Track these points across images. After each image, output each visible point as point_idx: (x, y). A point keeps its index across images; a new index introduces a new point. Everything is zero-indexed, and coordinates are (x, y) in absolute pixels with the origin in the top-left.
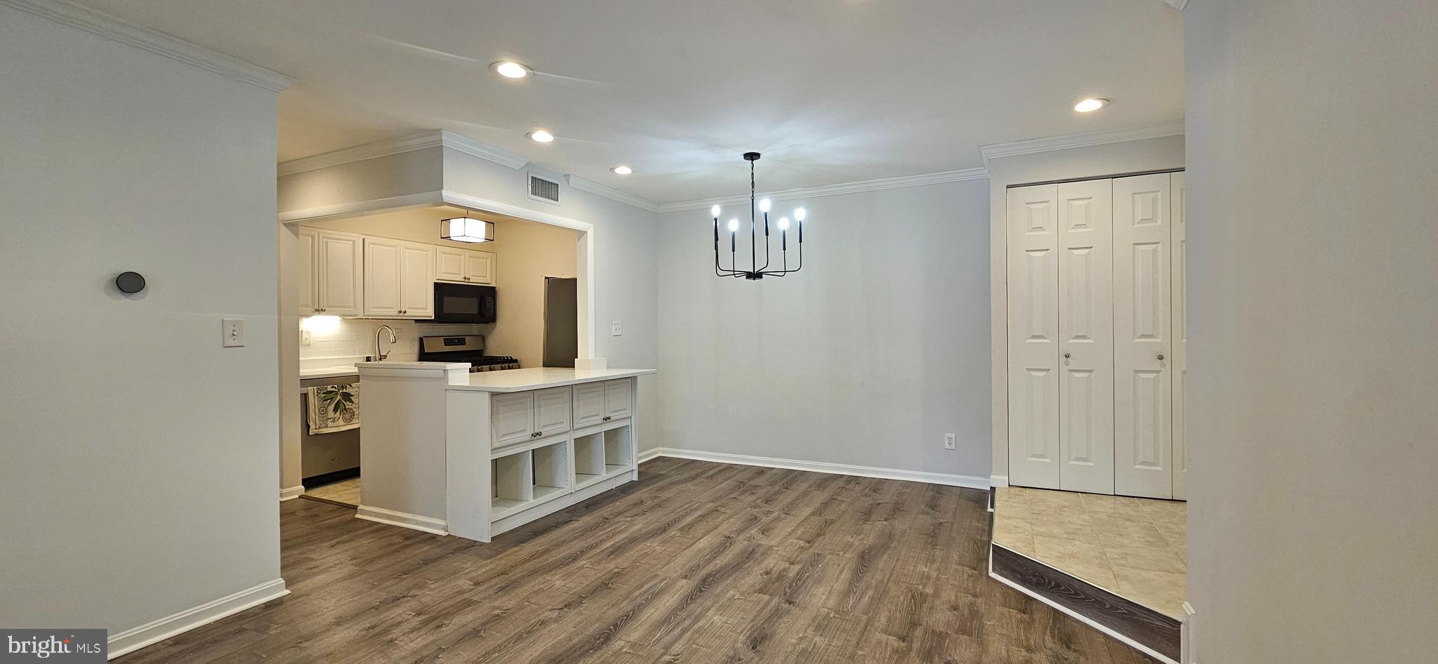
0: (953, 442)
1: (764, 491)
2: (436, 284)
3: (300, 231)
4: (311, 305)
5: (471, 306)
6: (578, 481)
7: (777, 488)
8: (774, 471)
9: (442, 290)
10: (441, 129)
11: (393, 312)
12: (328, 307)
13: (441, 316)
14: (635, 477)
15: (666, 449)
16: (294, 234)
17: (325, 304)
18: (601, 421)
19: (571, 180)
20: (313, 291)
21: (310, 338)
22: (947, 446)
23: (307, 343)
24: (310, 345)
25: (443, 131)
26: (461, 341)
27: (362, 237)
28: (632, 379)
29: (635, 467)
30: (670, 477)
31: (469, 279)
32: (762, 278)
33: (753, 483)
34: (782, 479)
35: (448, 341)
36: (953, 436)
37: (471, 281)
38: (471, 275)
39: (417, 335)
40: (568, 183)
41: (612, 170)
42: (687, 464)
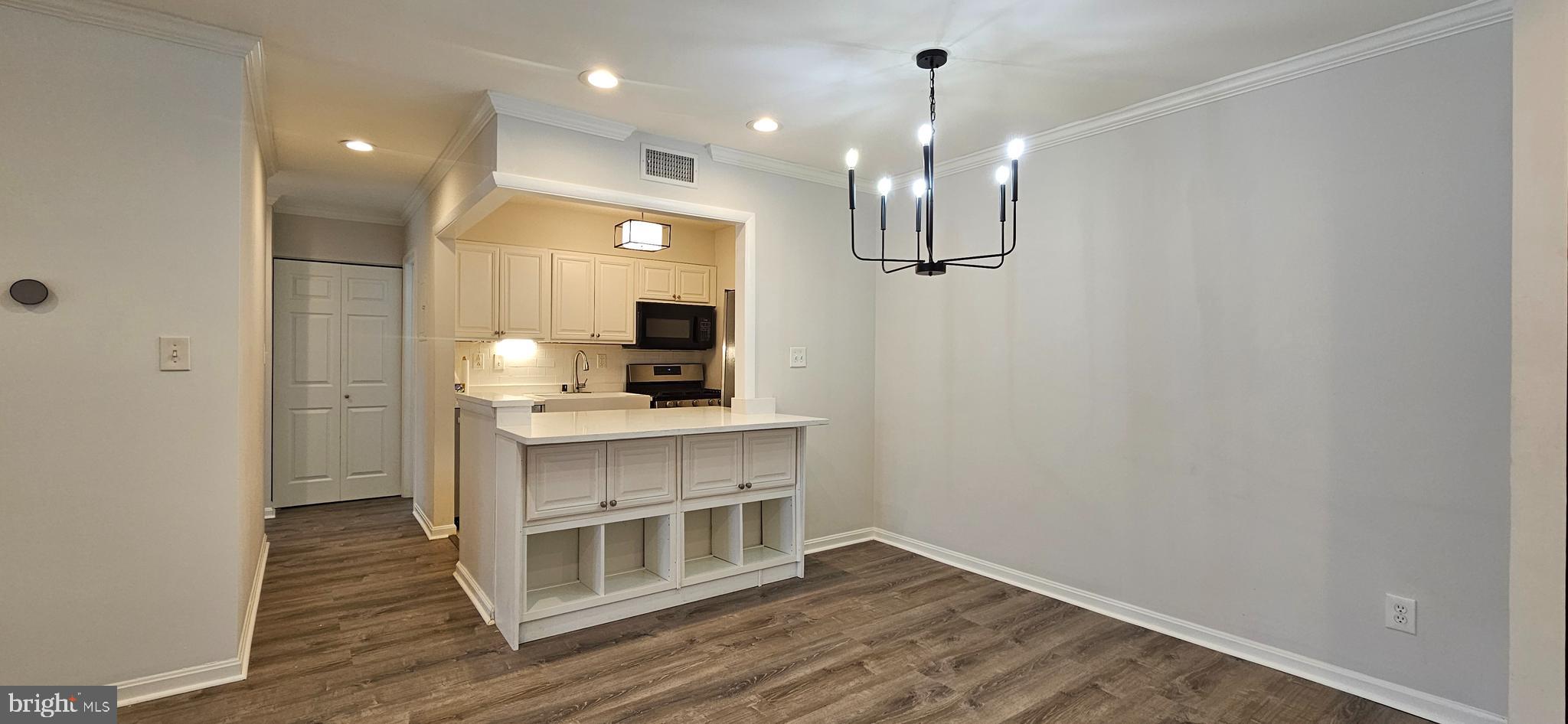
0: (1410, 616)
1: (976, 637)
2: (638, 303)
3: (457, 246)
4: (490, 327)
5: (681, 329)
6: (688, 573)
7: (1002, 636)
8: (1023, 599)
9: (647, 312)
10: (486, 91)
11: (586, 336)
12: (509, 329)
13: (645, 340)
14: (800, 573)
15: (882, 531)
16: (449, 248)
17: (507, 327)
18: (736, 489)
19: (713, 152)
20: (493, 313)
21: (503, 364)
22: (1391, 621)
23: (499, 368)
24: (503, 370)
25: (489, 92)
26: (676, 371)
27: (551, 251)
28: (798, 431)
29: (800, 559)
30: (859, 578)
31: (679, 297)
32: (945, 271)
33: (968, 616)
34: (1026, 617)
35: (659, 371)
36: (1409, 601)
37: (682, 299)
38: (683, 292)
39: (624, 363)
40: (711, 157)
41: (749, 125)
42: (902, 559)
